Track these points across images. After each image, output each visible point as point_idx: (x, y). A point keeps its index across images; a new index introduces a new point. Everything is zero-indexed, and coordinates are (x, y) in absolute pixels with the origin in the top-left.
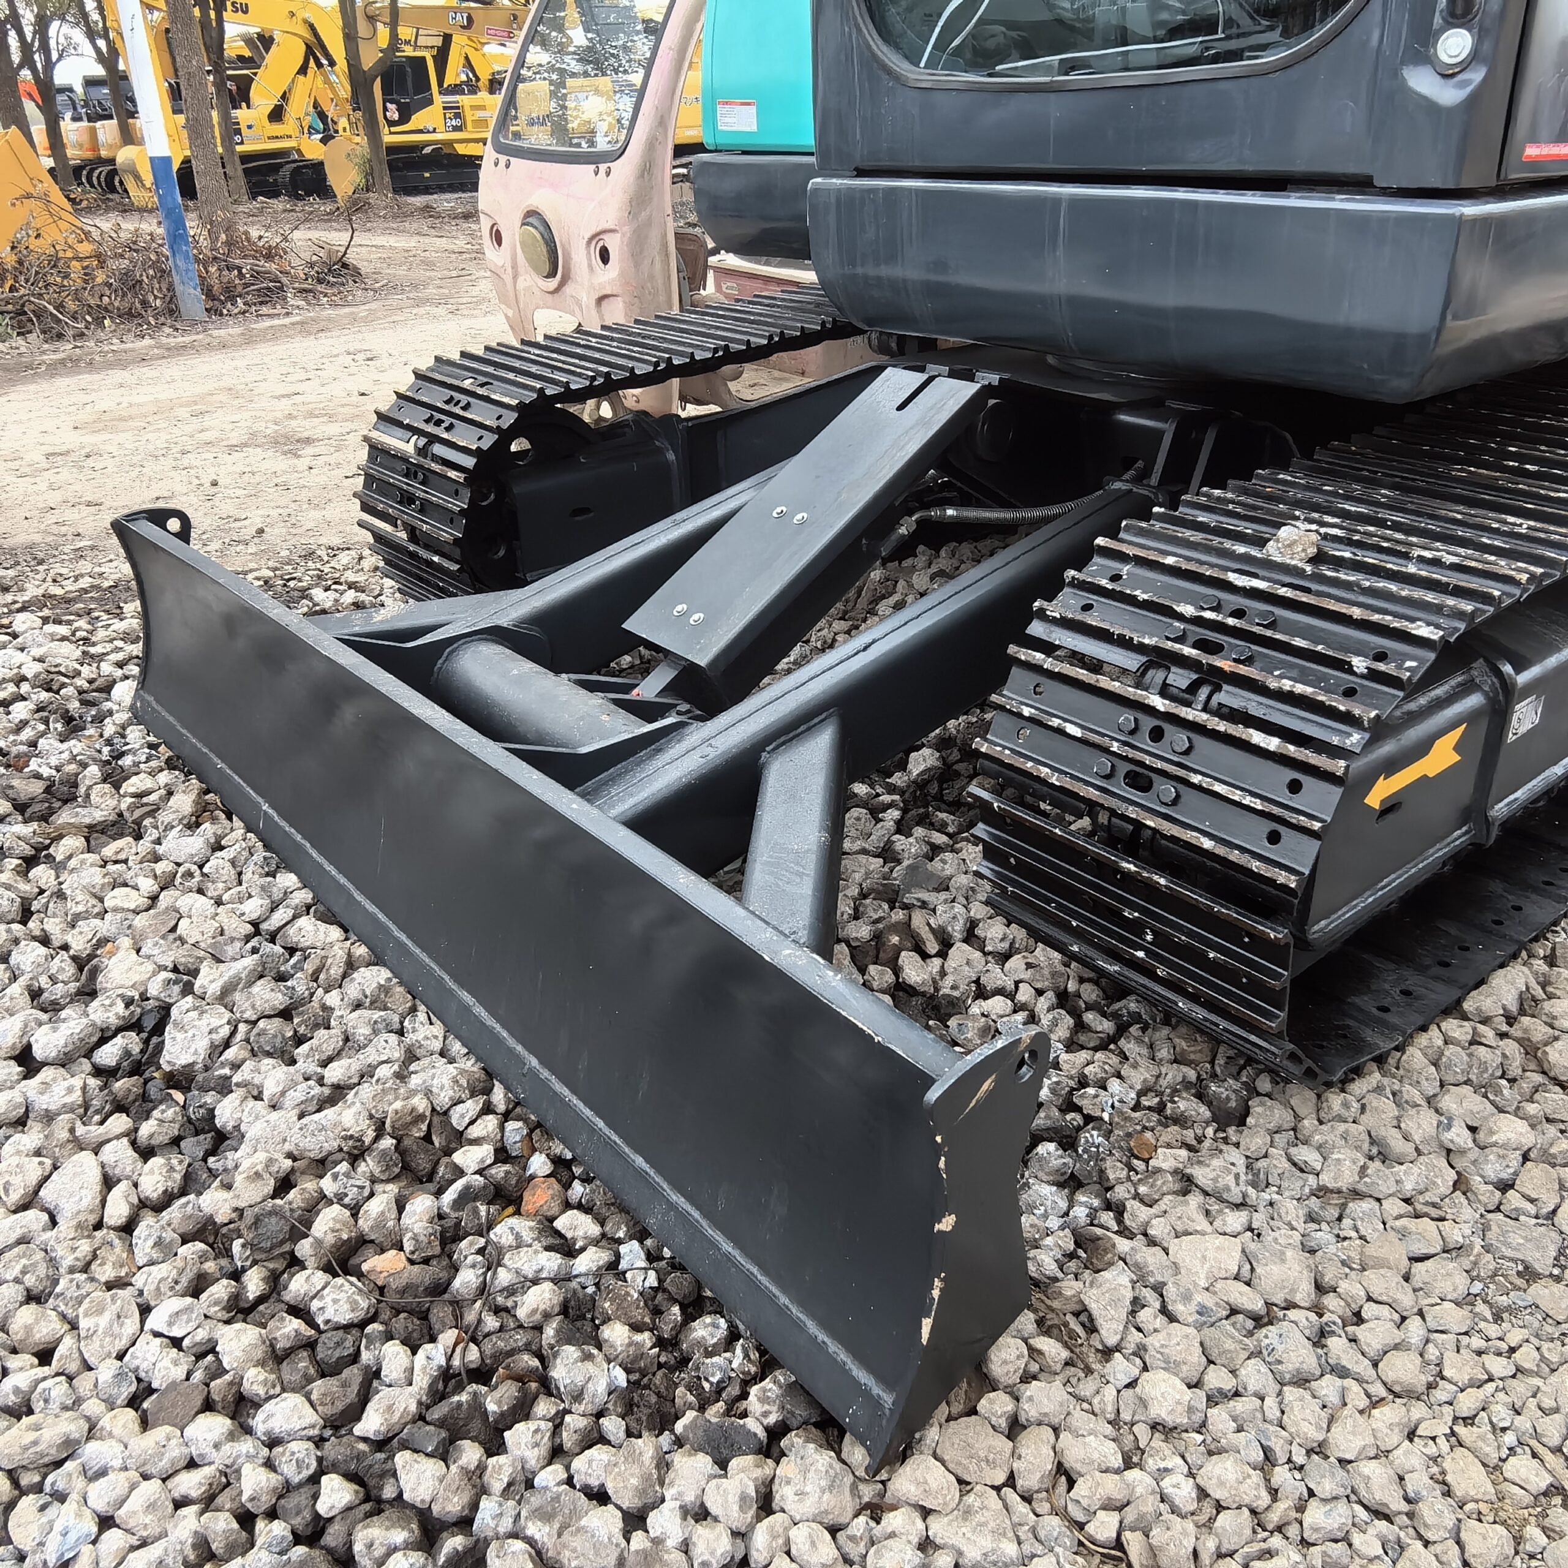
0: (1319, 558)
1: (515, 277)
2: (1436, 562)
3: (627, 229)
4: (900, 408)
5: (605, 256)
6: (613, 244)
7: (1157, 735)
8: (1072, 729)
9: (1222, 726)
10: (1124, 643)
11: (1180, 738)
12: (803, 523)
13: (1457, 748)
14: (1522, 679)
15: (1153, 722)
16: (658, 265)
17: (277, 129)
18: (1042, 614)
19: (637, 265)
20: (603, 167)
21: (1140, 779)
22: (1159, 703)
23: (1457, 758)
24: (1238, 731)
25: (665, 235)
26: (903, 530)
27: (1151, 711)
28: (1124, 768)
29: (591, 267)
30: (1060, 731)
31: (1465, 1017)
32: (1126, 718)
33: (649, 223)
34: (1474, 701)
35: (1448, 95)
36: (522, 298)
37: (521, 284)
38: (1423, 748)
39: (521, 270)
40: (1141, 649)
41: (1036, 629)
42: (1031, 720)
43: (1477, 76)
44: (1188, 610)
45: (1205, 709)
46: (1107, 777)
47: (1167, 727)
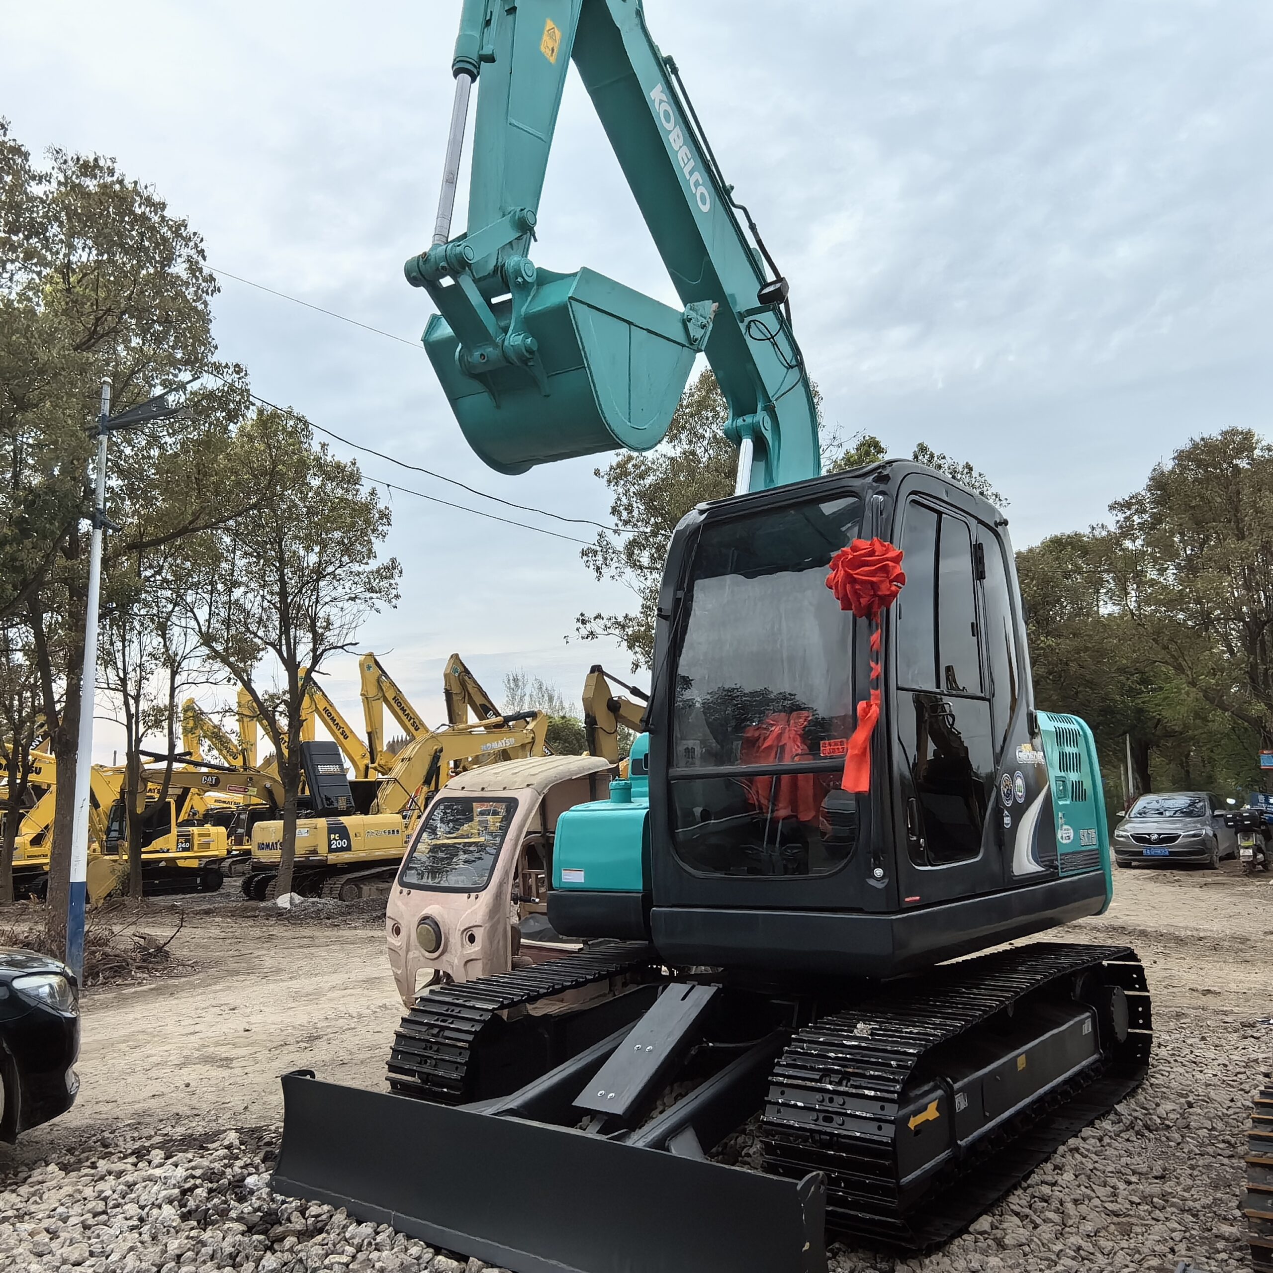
0: (872, 1034)
1: (407, 952)
2: (911, 1033)
3: (488, 925)
4: (683, 999)
5: (472, 939)
6: (479, 934)
7: (831, 1100)
8: (800, 1104)
9: (854, 1091)
10: (812, 1069)
11: (839, 1100)
12: (650, 1051)
13: (937, 1109)
14: (956, 1086)
15: (828, 1096)
16: (501, 943)
17: (36, 850)
18: (778, 1064)
19: (491, 943)
20: (473, 895)
21: (828, 1119)
22: (830, 1087)
23: (938, 1114)
24: (860, 1091)
25: (505, 929)
26: (693, 1052)
27: (828, 1091)
28: (821, 1115)
29: (463, 946)
30: (795, 1106)
31: (970, 1233)
32: (819, 1096)
33: (498, 922)
34: (940, 1092)
35: (880, 886)
36: (410, 964)
37: (411, 955)
38: (924, 1108)
39: (412, 948)
40: (819, 1070)
41: (777, 1070)
42: (783, 1104)
43: (887, 881)
44: (832, 1055)
45: (846, 1086)
46: (816, 1120)
47: (835, 1097)
